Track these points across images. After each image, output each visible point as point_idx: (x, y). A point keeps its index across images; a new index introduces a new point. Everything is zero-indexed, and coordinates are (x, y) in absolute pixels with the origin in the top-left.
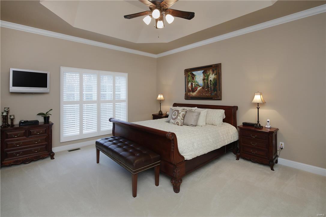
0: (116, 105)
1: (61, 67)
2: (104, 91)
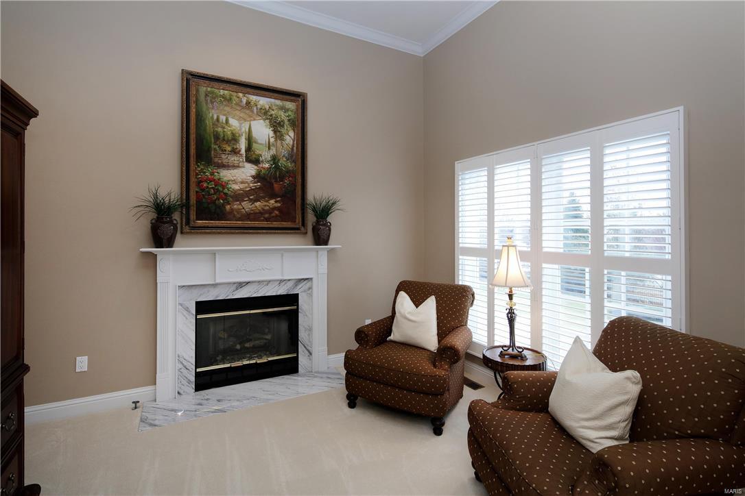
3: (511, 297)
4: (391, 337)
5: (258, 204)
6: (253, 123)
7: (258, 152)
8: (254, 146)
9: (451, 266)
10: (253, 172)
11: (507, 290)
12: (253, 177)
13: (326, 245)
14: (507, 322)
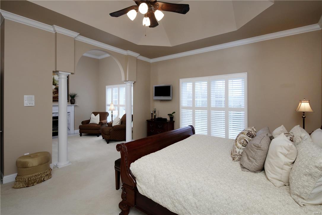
0: (229, 114)
1: (180, 79)
2: (220, 98)
3: (112, 112)
4: (90, 123)
5: (56, 95)
6: (54, 76)
7: (56, 83)
8: (55, 81)
9: (105, 108)
10: (55, 87)
11: (111, 111)
12: (55, 88)
13: (74, 104)
14: (111, 117)
